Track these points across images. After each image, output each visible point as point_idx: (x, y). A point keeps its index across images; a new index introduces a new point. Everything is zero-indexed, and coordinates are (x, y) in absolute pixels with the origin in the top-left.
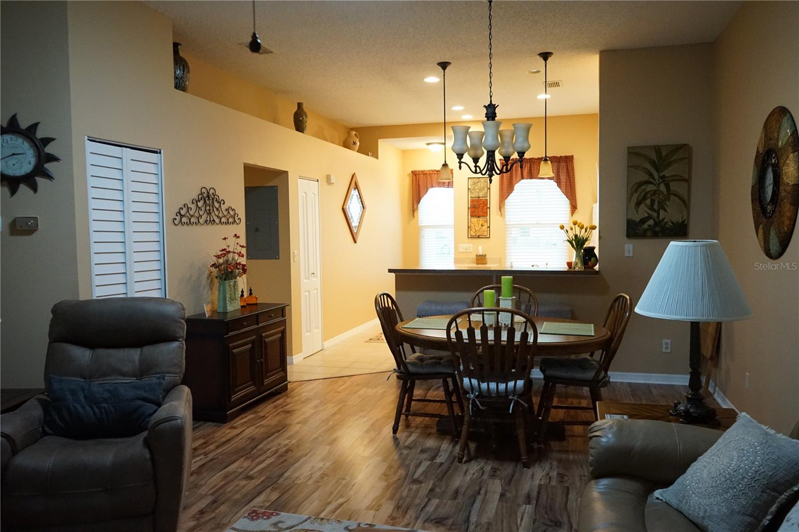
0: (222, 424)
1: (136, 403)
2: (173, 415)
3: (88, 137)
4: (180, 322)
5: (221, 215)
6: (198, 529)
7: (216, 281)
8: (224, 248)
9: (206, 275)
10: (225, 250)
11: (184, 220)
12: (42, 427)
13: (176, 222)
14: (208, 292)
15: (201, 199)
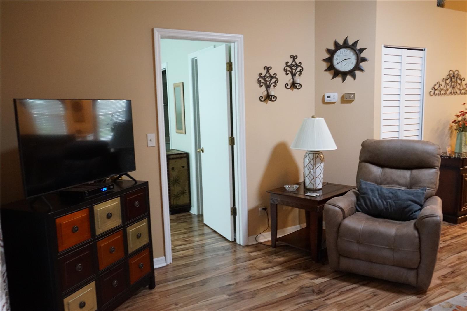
0: (454, 225)
1: (407, 202)
2: (435, 214)
3: (384, 45)
4: (437, 157)
5: (461, 88)
6: (443, 286)
7: (455, 132)
8: (462, 110)
9: (448, 128)
10: (463, 111)
11: (437, 92)
12: (356, 206)
13: (432, 94)
14: (448, 139)
15: (449, 78)
